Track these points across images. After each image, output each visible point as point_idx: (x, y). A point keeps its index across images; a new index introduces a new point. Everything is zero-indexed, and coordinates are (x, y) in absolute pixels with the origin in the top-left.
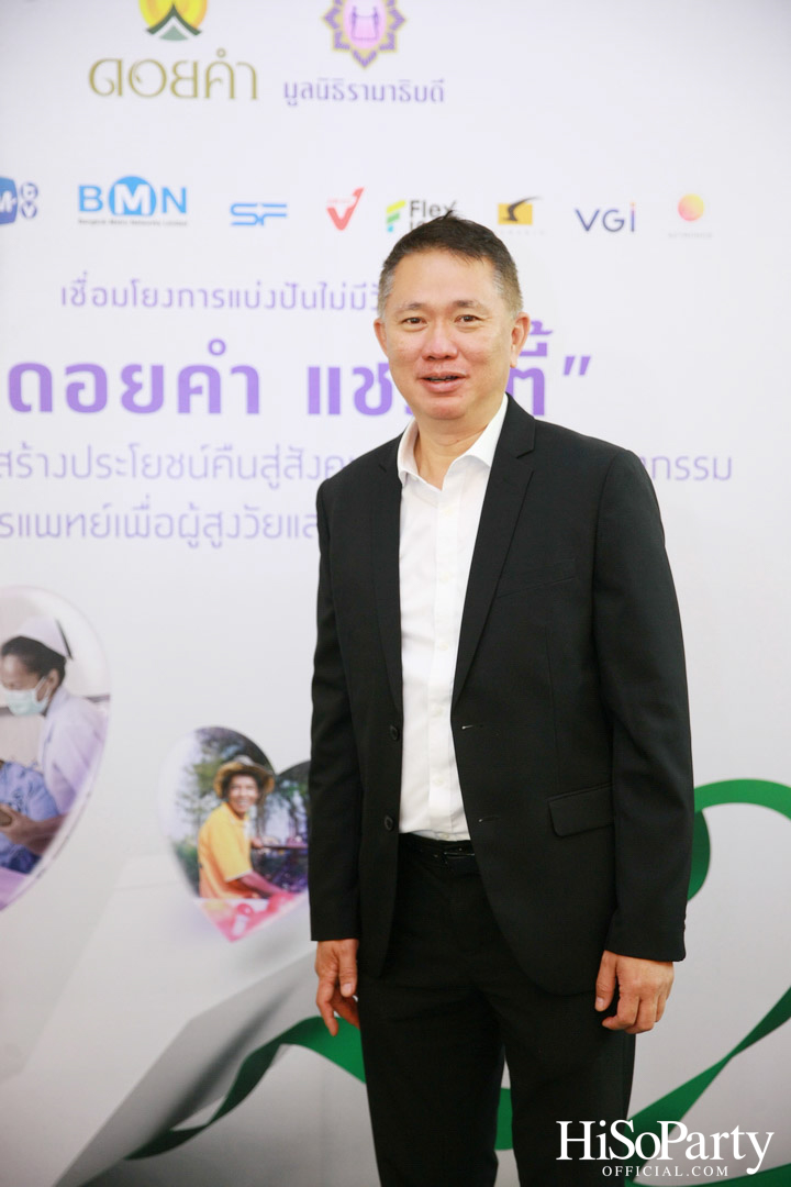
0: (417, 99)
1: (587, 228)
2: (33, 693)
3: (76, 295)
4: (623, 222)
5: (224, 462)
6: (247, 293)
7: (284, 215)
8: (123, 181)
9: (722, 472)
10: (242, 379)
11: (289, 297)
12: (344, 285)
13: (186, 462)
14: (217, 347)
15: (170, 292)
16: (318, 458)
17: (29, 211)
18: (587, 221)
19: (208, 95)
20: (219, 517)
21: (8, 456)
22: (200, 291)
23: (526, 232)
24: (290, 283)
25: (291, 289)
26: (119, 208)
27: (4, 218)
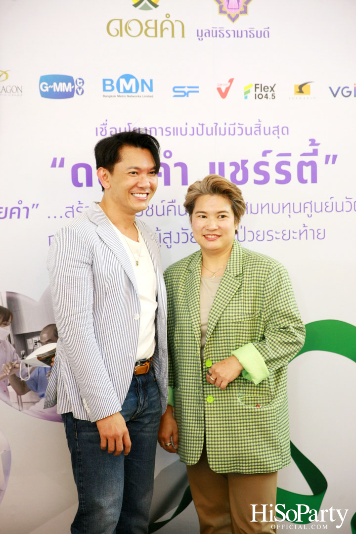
0: (257, 36)
1: (335, 96)
3: (102, 131)
4: (350, 92)
5: (171, 208)
6: (181, 128)
7: (198, 92)
8: (122, 77)
10: (179, 169)
11: (201, 130)
12: (225, 124)
13: (154, 208)
14: (168, 154)
15: (146, 128)
17: (80, 92)
18: (335, 93)
19: (162, 36)
20: (170, 234)
21: (72, 208)
22: (159, 128)
23: (308, 98)
24: (201, 123)
25: (201, 126)
26: (122, 90)
27: (69, 95)
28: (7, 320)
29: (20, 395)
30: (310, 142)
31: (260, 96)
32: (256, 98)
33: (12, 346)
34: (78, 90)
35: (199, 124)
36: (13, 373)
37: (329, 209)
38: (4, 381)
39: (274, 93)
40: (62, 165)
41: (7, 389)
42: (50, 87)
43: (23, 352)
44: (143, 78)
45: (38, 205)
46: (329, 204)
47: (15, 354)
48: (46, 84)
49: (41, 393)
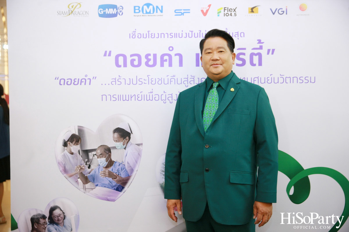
1: (274, 14)
2: (122, 143)
3: (133, 36)
4: (284, 12)
5: (173, 80)
6: (179, 34)
7: (189, 12)
8: (145, 5)
9: (313, 81)
10: (178, 57)
11: (191, 35)
12: (206, 31)
13: (163, 80)
14: (171, 49)
15: (158, 34)
16: (199, 78)
17: (121, 14)
18: (274, 12)
20: (172, 95)
21: (115, 79)
22: (166, 33)
23: (257, 15)
24: (191, 31)
25: (191, 32)
26: (145, 12)
27: (115, 15)
28: (78, 142)
29: (85, 184)
30: (258, 42)
31: (227, 15)
32: (224, 16)
33: (80, 156)
34: (120, 12)
35: (190, 31)
36: (81, 172)
37: (269, 82)
38: (76, 176)
39: (235, 12)
40: (110, 55)
41: (78, 181)
42: (104, 11)
43: (86, 160)
44: (157, 5)
45: (96, 77)
46: (270, 79)
47: (82, 161)
48: (102, 10)
49: (96, 184)
